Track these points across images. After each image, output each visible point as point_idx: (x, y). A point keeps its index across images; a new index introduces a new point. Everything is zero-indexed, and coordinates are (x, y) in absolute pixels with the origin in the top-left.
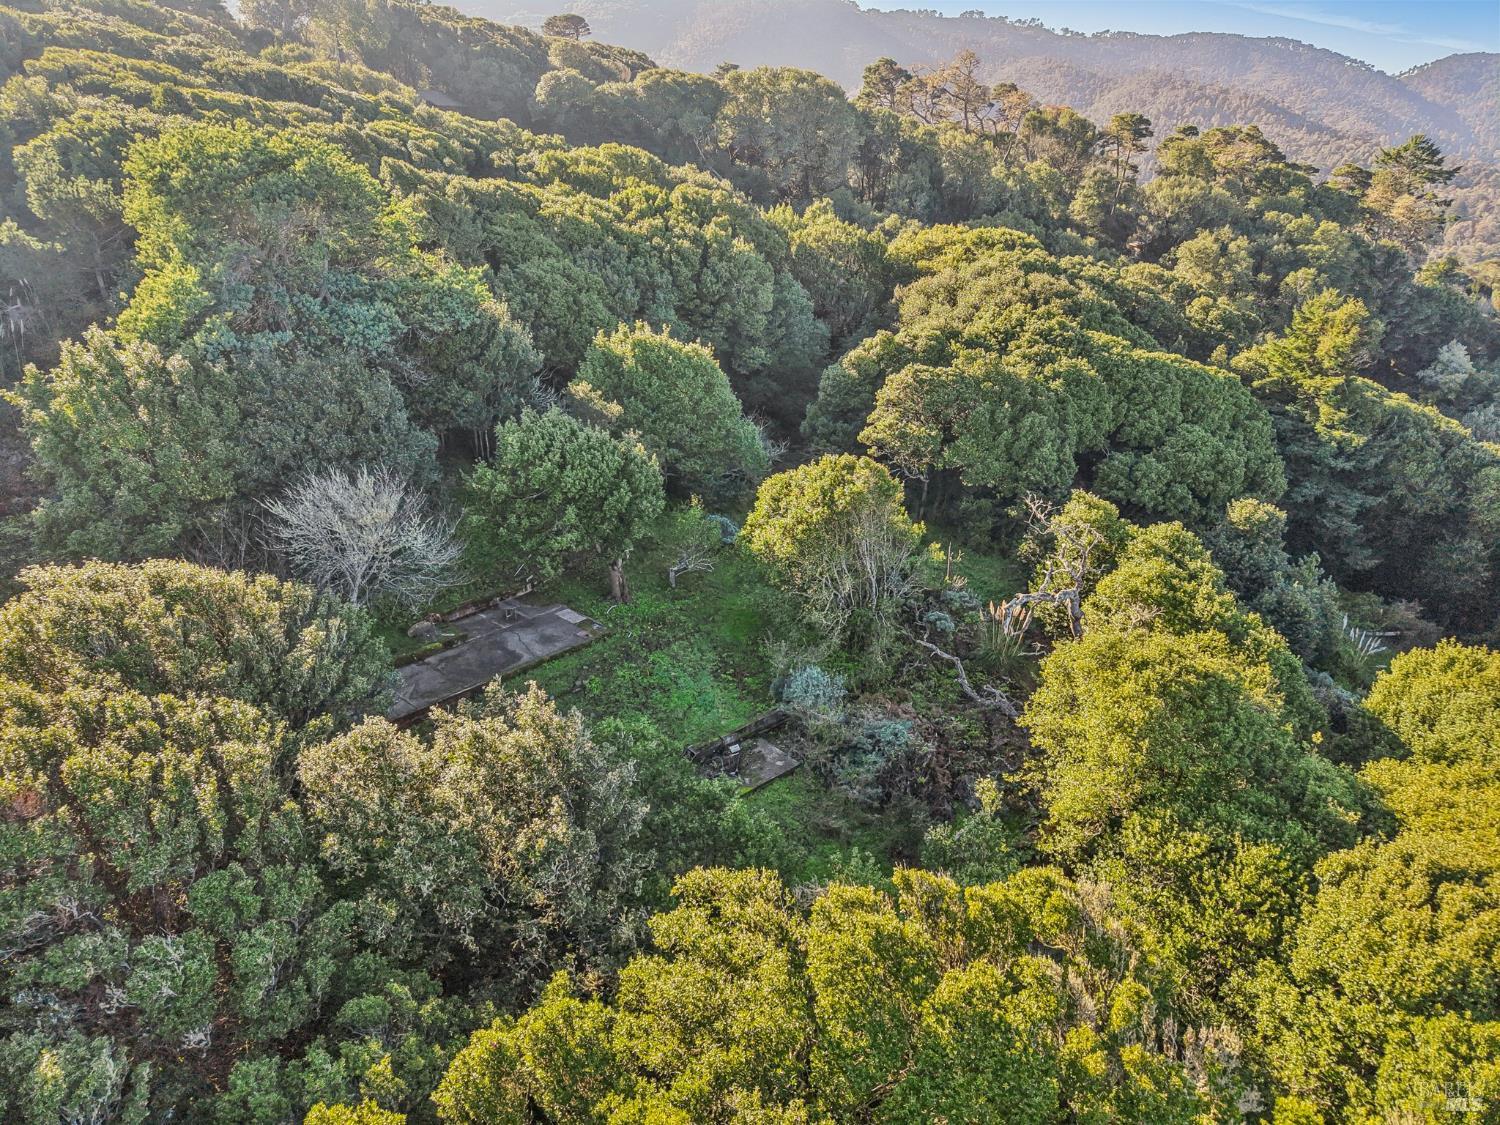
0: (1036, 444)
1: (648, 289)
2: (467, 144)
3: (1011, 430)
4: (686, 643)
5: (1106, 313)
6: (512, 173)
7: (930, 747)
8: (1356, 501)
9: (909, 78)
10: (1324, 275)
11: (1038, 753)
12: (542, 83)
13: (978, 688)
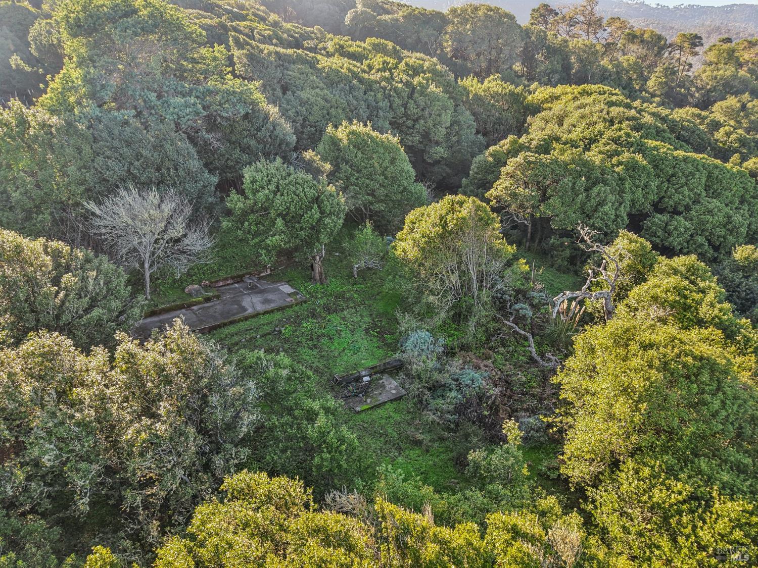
2: (292, 36)
3: (584, 194)
4: (353, 310)
5: (659, 131)
6: (311, 49)
9: (557, 14)
12: (349, 15)
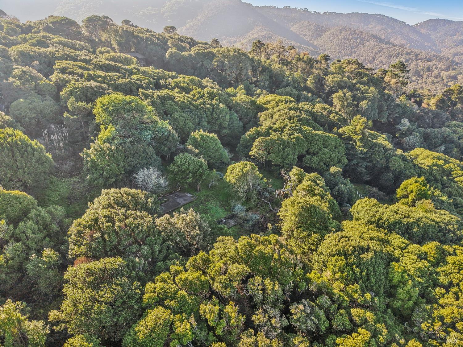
0: (288, 155)
1: (201, 118)
3: (282, 152)
4: (213, 200)
5: (308, 120)
6: (166, 87)
7: (262, 220)
8: (365, 164)
9: (264, 45)
10: (370, 102)
11: (281, 220)
12: (167, 53)
13: (274, 209)
